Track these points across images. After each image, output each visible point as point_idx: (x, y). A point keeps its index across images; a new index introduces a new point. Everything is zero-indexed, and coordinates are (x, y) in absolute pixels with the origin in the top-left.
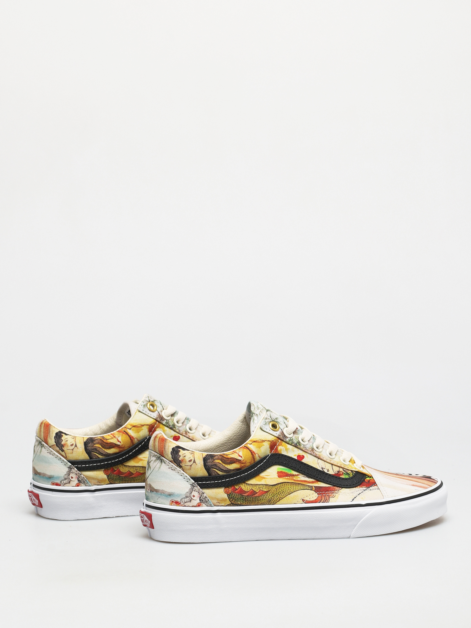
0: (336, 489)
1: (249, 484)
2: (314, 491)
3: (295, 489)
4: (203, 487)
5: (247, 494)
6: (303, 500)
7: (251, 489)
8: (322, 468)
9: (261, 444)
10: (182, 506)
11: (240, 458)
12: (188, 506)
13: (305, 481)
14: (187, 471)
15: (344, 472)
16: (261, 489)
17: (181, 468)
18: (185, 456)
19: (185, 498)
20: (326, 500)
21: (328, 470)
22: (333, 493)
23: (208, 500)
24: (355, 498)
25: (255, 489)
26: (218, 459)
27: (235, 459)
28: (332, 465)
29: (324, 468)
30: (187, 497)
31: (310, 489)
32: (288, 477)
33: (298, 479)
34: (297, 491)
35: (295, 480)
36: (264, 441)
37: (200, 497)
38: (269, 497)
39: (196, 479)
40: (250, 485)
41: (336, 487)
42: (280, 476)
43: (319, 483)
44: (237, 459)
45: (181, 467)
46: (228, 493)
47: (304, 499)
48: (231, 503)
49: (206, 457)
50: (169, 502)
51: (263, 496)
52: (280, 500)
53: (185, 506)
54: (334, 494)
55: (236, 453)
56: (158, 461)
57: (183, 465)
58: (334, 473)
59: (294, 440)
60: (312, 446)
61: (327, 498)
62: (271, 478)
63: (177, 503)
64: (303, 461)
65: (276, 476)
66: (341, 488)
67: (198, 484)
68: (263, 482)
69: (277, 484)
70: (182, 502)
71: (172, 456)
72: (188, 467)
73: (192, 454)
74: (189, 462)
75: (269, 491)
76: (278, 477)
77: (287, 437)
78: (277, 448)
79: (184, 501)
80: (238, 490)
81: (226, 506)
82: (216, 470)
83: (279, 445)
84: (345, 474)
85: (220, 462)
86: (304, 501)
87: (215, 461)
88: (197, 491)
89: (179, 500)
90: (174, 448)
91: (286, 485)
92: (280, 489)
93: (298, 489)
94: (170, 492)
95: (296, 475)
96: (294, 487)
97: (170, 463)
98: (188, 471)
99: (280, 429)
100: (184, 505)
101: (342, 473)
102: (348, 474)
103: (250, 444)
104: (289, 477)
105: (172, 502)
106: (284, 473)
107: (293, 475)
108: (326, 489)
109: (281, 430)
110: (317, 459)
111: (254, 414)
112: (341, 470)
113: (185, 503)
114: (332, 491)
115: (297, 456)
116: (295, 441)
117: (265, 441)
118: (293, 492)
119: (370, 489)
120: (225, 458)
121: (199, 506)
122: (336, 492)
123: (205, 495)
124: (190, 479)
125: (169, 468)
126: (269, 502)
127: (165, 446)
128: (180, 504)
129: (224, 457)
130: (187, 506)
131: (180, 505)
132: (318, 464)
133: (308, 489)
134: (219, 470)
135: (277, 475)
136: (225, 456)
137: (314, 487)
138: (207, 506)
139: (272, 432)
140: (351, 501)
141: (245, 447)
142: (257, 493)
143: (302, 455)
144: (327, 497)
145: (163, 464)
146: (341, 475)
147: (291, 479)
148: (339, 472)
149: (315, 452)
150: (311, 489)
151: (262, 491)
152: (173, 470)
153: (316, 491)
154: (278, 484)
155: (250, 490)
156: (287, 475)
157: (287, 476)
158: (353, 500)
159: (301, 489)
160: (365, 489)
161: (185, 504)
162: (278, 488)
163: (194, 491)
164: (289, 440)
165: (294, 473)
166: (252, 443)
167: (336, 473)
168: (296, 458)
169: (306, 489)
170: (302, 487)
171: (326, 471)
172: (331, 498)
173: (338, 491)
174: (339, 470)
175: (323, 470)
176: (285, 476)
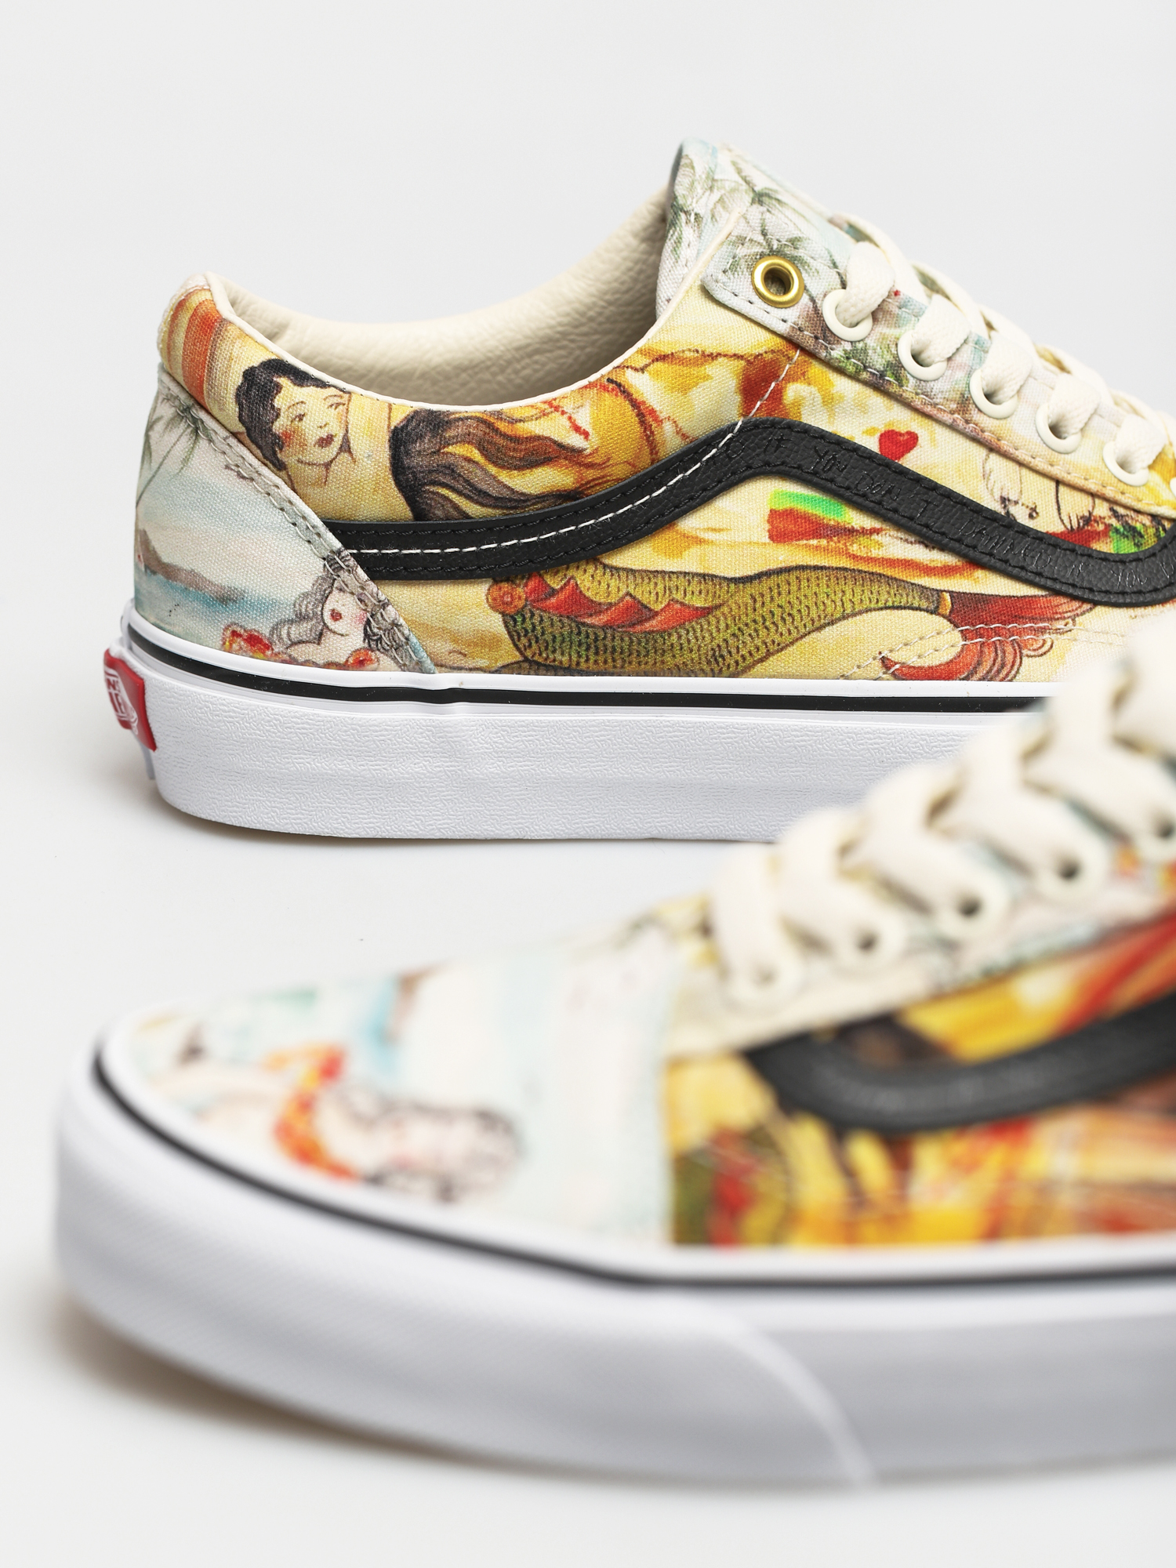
0: (1065, 608)
1: (617, 569)
2: (944, 616)
3: (848, 606)
4: (380, 571)
5: (604, 618)
6: (886, 663)
7: (628, 594)
8: (1004, 500)
9: (694, 371)
10: (276, 658)
11: (576, 441)
12: (306, 663)
13: (907, 564)
14: (309, 491)
15: (1114, 522)
16: (679, 596)
17: (283, 473)
18: (301, 417)
19: (292, 622)
20: (1003, 665)
21: (1034, 510)
22: (1043, 630)
23: (407, 639)
25: (645, 593)
26: (467, 439)
27: (555, 442)
28: (1058, 482)
29: (1013, 497)
30: (301, 618)
31: (924, 605)
32: (824, 542)
33: (875, 553)
34: (860, 613)
35: (854, 557)
36: (713, 357)
37: (368, 623)
38: (713, 639)
39: (347, 531)
40: (623, 575)
41: (1063, 600)
42: (778, 536)
43: (979, 573)
44: (560, 446)
45: (279, 466)
46: (511, 610)
47: (894, 657)
48: (519, 658)
49: (406, 426)
50: (216, 634)
51: (683, 632)
52: (769, 654)
53: (292, 661)
54: (1046, 636)
55: (563, 413)
56: (183, 425)
57: (288, 456)
58: (1061, 528)
59: (870, 352)
60: (962, 386)
61: (1009, 658)
62: (732, 545)
63: (256, 643)
64: (912, 461)
65: (761, 532)
66: (1086, 606)
67: (360, 559)
68: (690, 561)
69: (759, 576)
70: (280, 638)
71: (241, 409)
72: (316, 469)
73: (338, 404)
74: (317, 449)
75: (718, 607)
76: (771, 537)
77: (839, 340)
78: (778, 395)
79: (289, 634)
80: (562, 596)
81: (493, 673)
82: (453, 496)
83: (790, 378)
84: (1117, 531)
85: (476, 455)
86: (888, 668)
87: (450, 449)
88: (352, 593)
89: (264, 629)
90: (252, 369)
91: (804, 583)
92: (772, 599)
93: (866, 604)
94: (225, 583)
95: (864, 532)
96: (848, 595)
97: (233, 441)
98: (314, 492)
99: (805, 299)
100: (285, 657)
101: (1101, 527)
102: (1133, 533)
103: (636, 370)
104: (829, 537)
105: (235, 634)
106: (806, 518)
107: (850, 532)
108: (1011, 611)
109: (813, 300)
110: (983, 452)
111: (683, 216)
112: (1102, 510)
113: (294, 644)
114: (1042, 620)
115: (878, 435)
116: (878, 361)
117: (719, 355)
118: (839, 620)
120: (504, 436)
121: (360, 662)
122: (1060, 625)
123: (391, 612)
124: (322, 528)
125: (227, 467)
126: (716, 665)
127: (213, 354)
128: (268, 647)
129: (496, 430)
130: (301, 659)
131: (269, 653)
132: (986, 476)
133: (919, 609)
134: (468, 497)
135: (767, 526)
136: (502, 426)
137: (947, 596)
138: (403, 667)
139: (758, 310)
141: (611, 386)
142: (657, 614)
143: (909, 433)
144: (1009, 649)
145: (203, 443)
146: (1097, 536)
147: (839, 552)
148: (1088, 520)
149: (976, 416)
150: (932, 607)
151: (682, 604)
152: (243, 477)
153: (954, 619)
154: (768, 574)
155: (622, 599)
156: (815, 529)
157: (819, 536)
159: (880, 605)
161: (295, 652)
162: (762, 595)
163: (341, 590)
164: (845, 351)
165: (855, 519)
166: (647, 366)
167: (1075, 525)
168: (872, 444)
169: (905, 608)
170: (889, 593)
171: (1021, 516)
172: (1028, 656)
173: (1070, 620)
174: (1090, 514)
175: (1008, 513)
176: (808, 535)
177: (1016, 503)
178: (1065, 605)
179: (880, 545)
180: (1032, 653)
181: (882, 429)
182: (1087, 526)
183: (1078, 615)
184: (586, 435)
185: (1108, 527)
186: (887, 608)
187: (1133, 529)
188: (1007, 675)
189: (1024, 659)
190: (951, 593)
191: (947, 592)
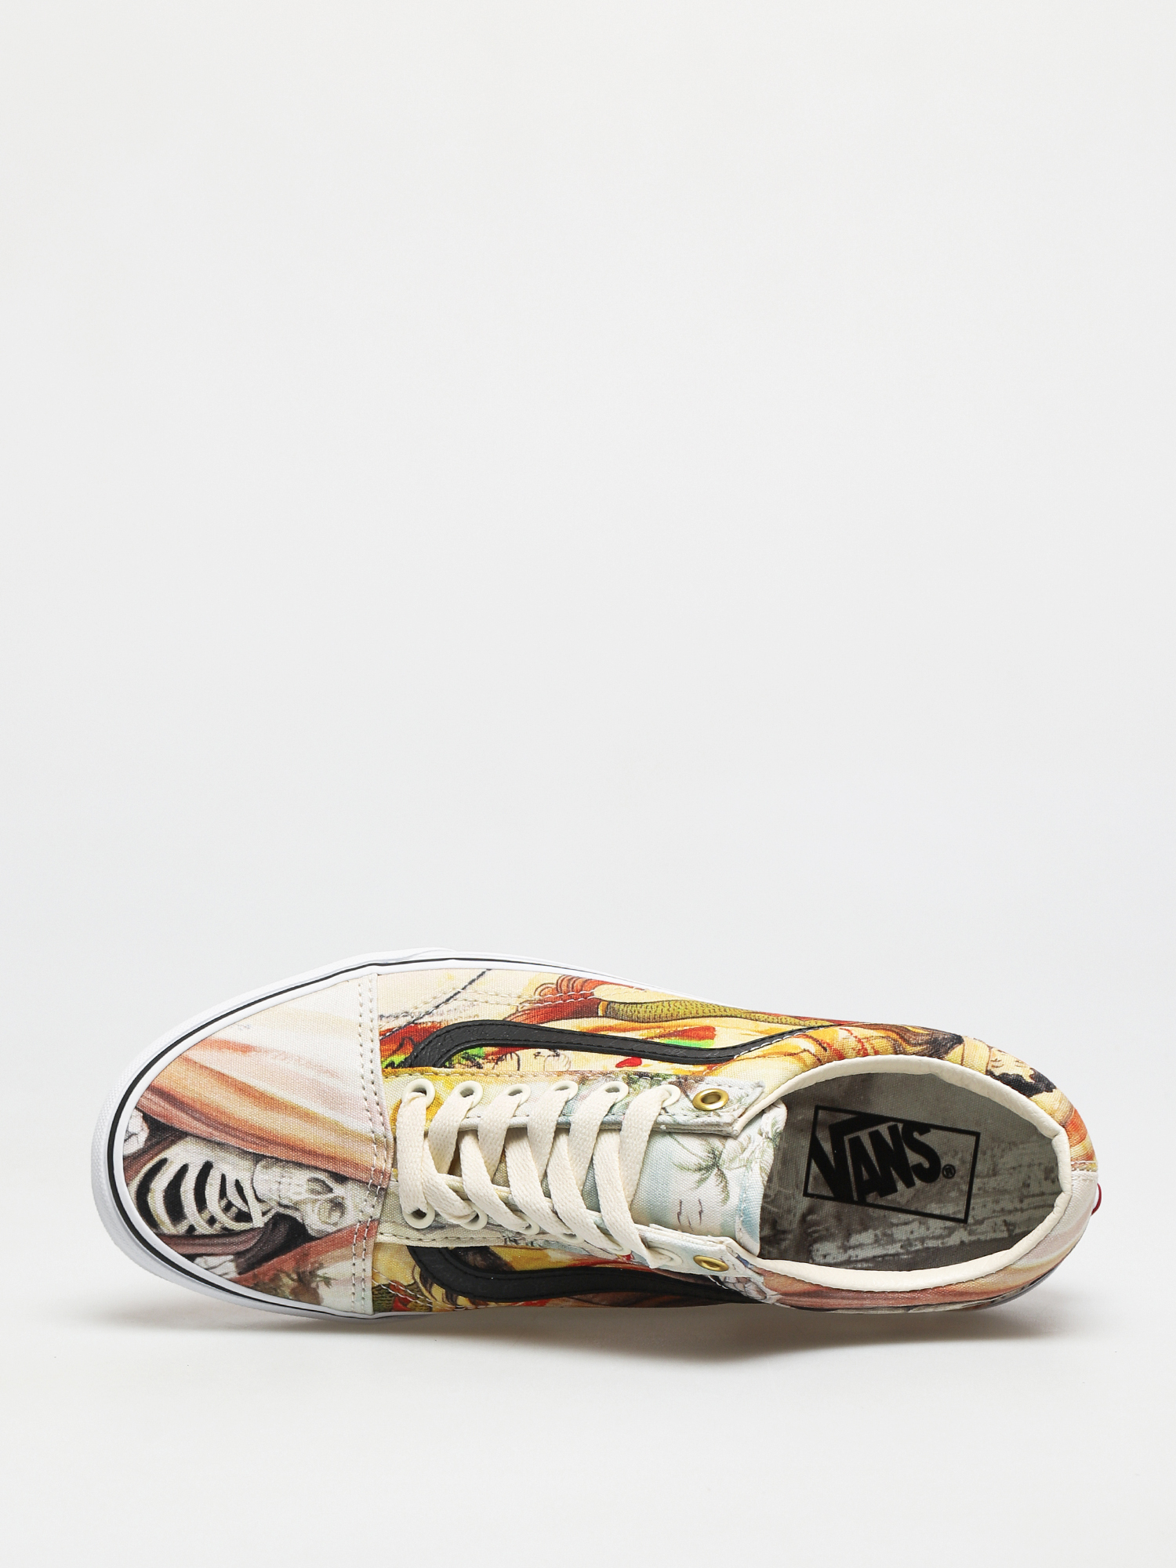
0: (521, 1018)
2: (604, 1001)
8: (558, 1055)
15: (481, 1061)
20: (569, 981)
21: (537, 1056)
22: (540, 1001)
24: (474, 981)
29: (551, 1058)
31: (616, 1006)
32: (679, 1029)
35: (659, 1027)
42: (710, 1029)
54: (538, 998)
55: (856, 1037)
58: (517, 1052)
61: (564, 984)
64: (621, 1058)
65: (719, 1031)
66: (506, 1021)
69: (722, 1018)
73: (996, 1061)
76: (715, 1028)
77: (671, 1083)
78: (707, 1068)
83: (697, 1071)
84: (480, 1058)
91: (694, 1012)
93: (654, 1006)
96: (665, 1010)
99: (691, 1095)
101: (490, 1058)
102: (469, 1058)
103: (808, 1051)
104: (675, 1032)
106: (693, 1037)
107: (665, 1035)
108: (559, 1012)
109: (687, 1096)
112: (488, 1066)
114: (538, 1008)
115: (642, 1065)
119: (409, 1019)
122: (527, 1006)
132: (568, 1063)
133: (620, 1003)
135: (717, 1033)
137: (600, 1014)
140: (488, 970)
143: (621, 1067)
144: (564, 988)
146: (494, 1054)
147: (670, 1026)
148: (500, 1060)
150: (612, 1005)
153: (598, 1000)
154: (717, 1017)
156: (683, 1034)
157: (683, 1031)
158: (483, 973)
159: (645, 1005)
160: (427, 1019)
162: (720, 1012)
164: (665, 1081)
166: (802, 1052)
167: (509, 1056)
168: (646, 1062)
169: (629, 1003)
170: (639, 1013)
171: (547, 1053)
172: (553, 984)
173: (520, 1010)
174: (497, 1063)
175: (555, 1052)
176: (690, 1030)
177: (549, 1056)
178: (520, 1020)
180: (549, 986)
181: (637, 1067)
182: (501, 1055)
183: (513, 1014)
185: (486, 1059)
186: (641, 1003)
189: (555, 982)
190: (598, 1017)
191: (601, 1017)
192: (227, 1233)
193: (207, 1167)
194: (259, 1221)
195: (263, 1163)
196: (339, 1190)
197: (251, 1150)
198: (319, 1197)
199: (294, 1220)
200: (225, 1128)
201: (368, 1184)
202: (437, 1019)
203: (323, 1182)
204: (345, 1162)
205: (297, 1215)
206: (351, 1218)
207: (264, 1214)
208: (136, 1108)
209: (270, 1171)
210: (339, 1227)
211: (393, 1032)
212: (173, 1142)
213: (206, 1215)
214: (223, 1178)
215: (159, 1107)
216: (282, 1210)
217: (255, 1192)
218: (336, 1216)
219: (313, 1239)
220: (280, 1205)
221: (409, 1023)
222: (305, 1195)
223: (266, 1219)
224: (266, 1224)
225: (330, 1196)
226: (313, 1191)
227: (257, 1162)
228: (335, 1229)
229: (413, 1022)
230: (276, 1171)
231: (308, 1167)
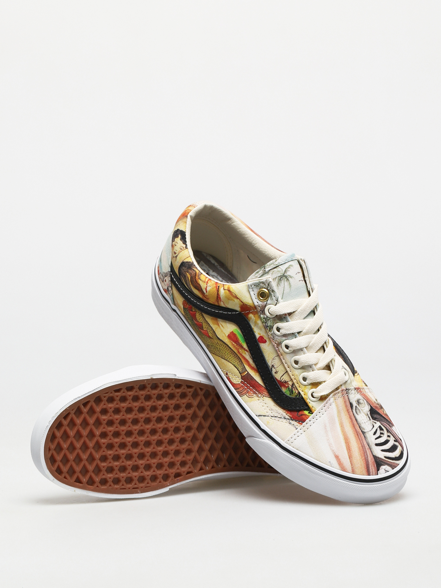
1: (204, 317)
2: (241, 376)
3: (229, 359)
4: (172, 281)
5: (196, 322)
6: (227, 374)
7: (202, 323)
8: (273, 366)
9: (232, 298)
11: (205, 291)
12: (160, 283)
13: (247, 361)
15: (290, 387)
16: (208, 331)
18: (176, 245)
19: (162, 275)
20: (241, 393)
21: (277, 372)
22: (256, 393)
23: (171, 295)
24: (264, 416)
25: (204, 325)
27: (201, 288)
28: (287, 372)
29: (275, 367)
32: (235, 345)
34: (229, 362)
35: (239, 352)
36: (237, 298)
37: (169, 287)
38: (208, 343)
40: (204, 319)
41: (267, 391)
43: (257, 374)
44: (202, 290)
46: (185, 306)
48: (184, 315)
49: (185, 263)
51: (205, 337)
52: (214, 354)
54: (255, 395)
55: (207, 285)
58: (279, 380)
59: (270, 321)
60: (282, 341)
61: (244, 393)
62: (222, 331)
63: (158, 272)
64: (263, 346)
65: (227, 333)
66: (269, 396)
67: (171, 276)
68: (214, 327)
69: (221, 340)
71: (173, 234)
74: (174, 253)
75: (212, 339)
76: (228, 336)
77: (264, 314)
78: (248, 314)
80: (193, 313)
81: (180, 313)
82: (184, 281)
83: (251, 313)
84: (289, 389)
85: (190, 278)
87: (187, 273)
89: (160, 271)
90: (179, 229)
91: (225, 349)
93: (232, 361)
95: (245, 349)
96: (231, 357)
99: (265, 303)
101: (287, 386)
102: (292, 392)
103: (224, 288)
104: (237, 345)
105: (158, 267)
106: (237, 338)
107: (242, 347)
108: (255, 385)
109: (266, 303)
110: (276, 355)
112: (290, 383)
113: (161, 278)
114: (258, 392)
115: (260, 336)
116: (269, 324)
117: (239, 299)
118: (225, 360)
119: (291, 421)
120: (195, 280)
121: (165, 292)
122: (260, 395)
126: (208, 347)
128: (159, 275)
132: (273, 359)
133: (238, 370)
134: (185, 283)
135: (229, 333)
136: (197, 277)
139: (254, 297)
140: (256, 415)
141: (218, 286)
142: (203, 330)
143: (265, 340)
146: (285, 386)
147: (236, 349)
148: (286, 382)
149: (280, 348)
150: (241, 372)
151: (208, 333)
153: (242, 378)
154: (222, 341)
155: (201, 322)
156: (236, 341)
157: (235, 343)
158: (259, 416)
159: (234, 364)
160: (287, 417)
162: (219, 344)
163: (168, 277)
164: (264, 317)
165: (245, 345)
166: (226, 290)
167: (282, 381)
168: (258, 336)
169: (237, 368)
170: (238, 363)
171: (274, 370)
172: (247, 395)
173: (263, 396)
174: (288, 381)
175: (271, 369)
176: (234, 341)
177: (275, 368)
178: (266, 393)
179: (245, 354)
180: (248, 395)
181: (262, 335)
182: (284, 384)
183: (265, 396)
184: (207, 292)
185: (288, 387)
186: (234, 365)
187: (292, 391)
188: (241, 395)
189: (245, 395)
190: (248, 372)
191: (247, 372)
192: (388, 431)
193: (377, 445)
194: (378, 424)
195: (363, 430)
196: (355, 404)
197: (363, 436)
198: (360, 409)
199: (370, 413)
200: (363, 446)
201: (347, 395)
202: (284, 414)
203: (355, 410)
204: (346, 406)
205: (369, 413)
206: (359, 396)
207: (376, 423)
208: (378, 475)
209: (364, 428)
210: (363, 399)
211: (299, 422)
212: (378, 458)
213: (389, 438)
214: (376, 439)
215: (372, 468)
216: (371, 418)
217: (372, 428)
218: (361, 401)
219: (371, 406)
220: (370, 420)
221: (292, 420)
222: (362, 414)
223: (376, 422)
224: (378, 421)
225: (357, 406)
226: (360, 412)
227: (365, 432)
228: (365, 400)
229: (291, 419)
230: (363, 425)
231: (355, 417)
